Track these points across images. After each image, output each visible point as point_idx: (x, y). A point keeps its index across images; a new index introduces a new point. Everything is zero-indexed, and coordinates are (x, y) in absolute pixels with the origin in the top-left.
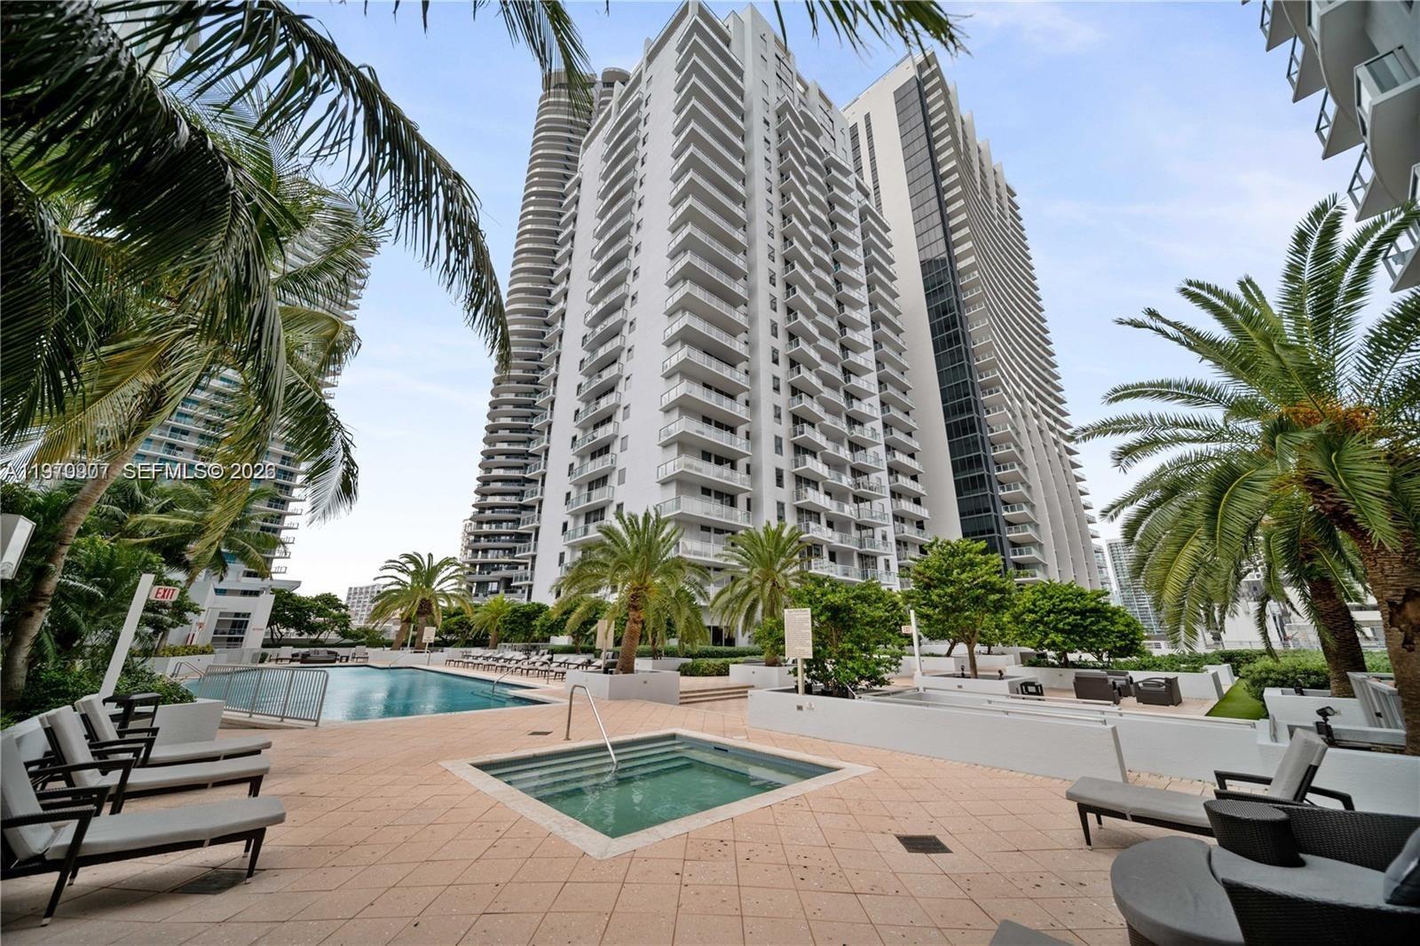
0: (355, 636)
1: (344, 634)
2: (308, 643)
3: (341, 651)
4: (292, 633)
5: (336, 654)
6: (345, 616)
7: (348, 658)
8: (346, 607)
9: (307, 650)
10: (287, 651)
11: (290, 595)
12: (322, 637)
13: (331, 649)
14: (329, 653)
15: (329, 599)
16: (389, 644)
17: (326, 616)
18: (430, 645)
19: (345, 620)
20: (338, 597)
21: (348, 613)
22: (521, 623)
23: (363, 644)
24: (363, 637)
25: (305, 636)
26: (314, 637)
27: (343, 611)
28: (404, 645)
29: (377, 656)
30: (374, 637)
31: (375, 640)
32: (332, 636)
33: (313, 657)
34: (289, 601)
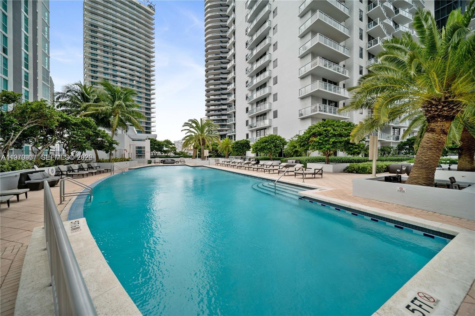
0: (178, 154)
1: (175, 153)
2: (165, 157)
3: (176, 159)
4: (159, 153)
5: (174, 160)
6: (174, 147)
7: (178, 162)
8: (174, 144)
9: (164, 159)
10: (158, 160)
11: (155, 140)
12: (169, 154)
13: (171, 159)
14: (172, 160)
15: (168, 142)
16: (191, 157)
17: (168, 147)
18: (207, 157)
19: (174, 149)
20: (171, 141)
21: (175, 146)
22: (240, 148)
23: (182, 157)
24: (181, 154)
25: (163, 154)
26: (166, 154)
27: (173, 146)
28: (196, 157)
29: (188, 161)
30: (185, 154)
31: (186, 156)
32: (172, 154)
33: (166, 161)
34: (155, 142)
